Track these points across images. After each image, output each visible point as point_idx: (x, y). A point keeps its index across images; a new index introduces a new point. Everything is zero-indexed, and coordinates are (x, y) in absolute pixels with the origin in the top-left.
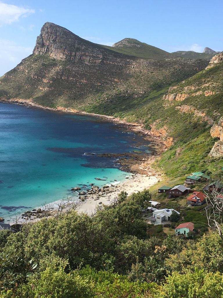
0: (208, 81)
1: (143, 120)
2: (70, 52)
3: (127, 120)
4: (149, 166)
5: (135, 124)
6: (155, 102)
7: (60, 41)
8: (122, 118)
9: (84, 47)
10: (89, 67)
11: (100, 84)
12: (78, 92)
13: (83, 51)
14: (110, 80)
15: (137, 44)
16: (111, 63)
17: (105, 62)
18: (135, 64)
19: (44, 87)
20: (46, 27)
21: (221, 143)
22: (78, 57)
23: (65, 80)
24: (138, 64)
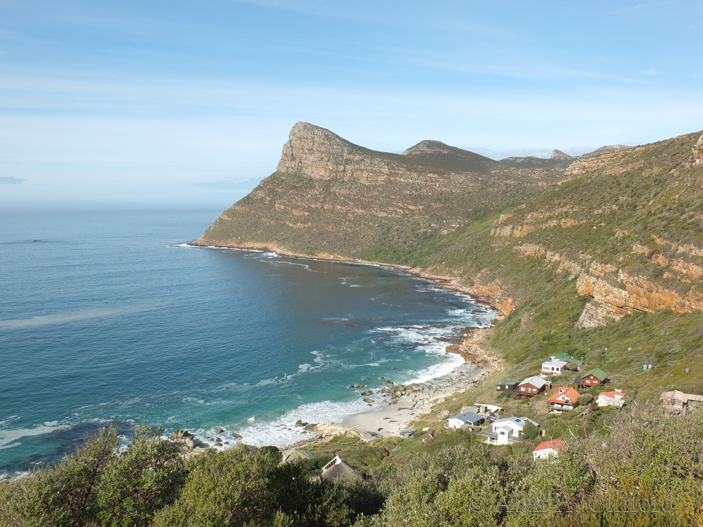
0: (565, 204)
1: (460, 270)
2: (335, 166)
3: (432, 271)
4: (475, 346)
5: (447, 278)
6: (478, 240)
7: (319, 149)
8: (424, 268)
9: (357, 158)
10: (367, 187)
11: (386, 215)
12: (351, 228)
13: (357, 162)
14: (401, 208)
15: (443, 149)
16: (403, 180)
17: (392, 179)
18: (441, 180)
19: (295, 223)
20: (296, 130)
21: (597, 305)
22: (348, 173)
23: (328, 209)
24: (446, 181)
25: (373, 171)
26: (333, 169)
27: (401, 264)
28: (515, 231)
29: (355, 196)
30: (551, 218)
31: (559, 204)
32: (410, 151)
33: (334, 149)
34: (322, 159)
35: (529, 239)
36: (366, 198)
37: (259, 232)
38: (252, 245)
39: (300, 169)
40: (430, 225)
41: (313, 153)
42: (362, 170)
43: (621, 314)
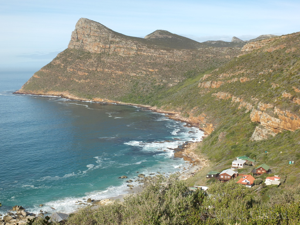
0: (242, 69)
1: (181, 107)
2: (104, 45)
3: (164, 109)
4: (192, 152)
5: (173, 112)
6: (191, 90)
7: (94, 35)
8: (159, 106)
9: (117, 40)
10: (124, 58)
11: (135, 75)
12: (114, 82)
13: (118, 43)
14: (144, 71)
15: (168, 35)
16: (145, 54)
17: (139, 53)
18: (168, 54)
19: (80, 80)
20: (80, 23)
21: (262, 127)
22: (112, 49)
23: (100, 71)
24: (172, 54)
25: (127, 48)
26: (102, 47)
27: (145, 104)
28: (213, 84)
29: (117, 63)
30: (234, 77)
31: (238, 69)
32: (149, 36)
33: (103, 35)
34: (96, 40)
35: (221, 89)
36: (123, 64)
37: (57, 85)
38: (53, 93)
39: (82, 46)
40: (162, 81)
41: (91, 37)
42: (121, 48)
43: (276, 132)
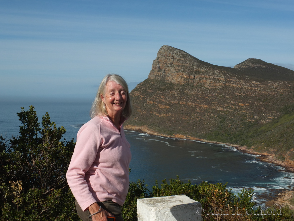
1: (275, 148)
2: (188, 75)
3: (255, 149)
4: (287, 202)
5: (266, 154)
6: (288, 128)
7: (177, 64)
8: (249, 146)
9: (203, 70)
10: (210, 90)
11: (223, 109)
12: (198, 117)
13: (203, 73)
14: (233, 105)
15: (262, 64)
16: (234, 85)
17: (227, 84)
18: (261, 86)
19: (160, 113)
20: (162, 51)
22: (197, 80)
23: (183, 104)
24: (265, 86)
25: (214, 79)
26: (186, 77)
27: (233, 143)
29: (202, 96)
32: (239, 66)
33: (188, 64)
34: (179, 70)
36: (209, 97)
37: (135, 119)
38: (130, 128)
39: (164, 77)
40: (253, 117)
41: (174, 66)
42: (207, 78)
